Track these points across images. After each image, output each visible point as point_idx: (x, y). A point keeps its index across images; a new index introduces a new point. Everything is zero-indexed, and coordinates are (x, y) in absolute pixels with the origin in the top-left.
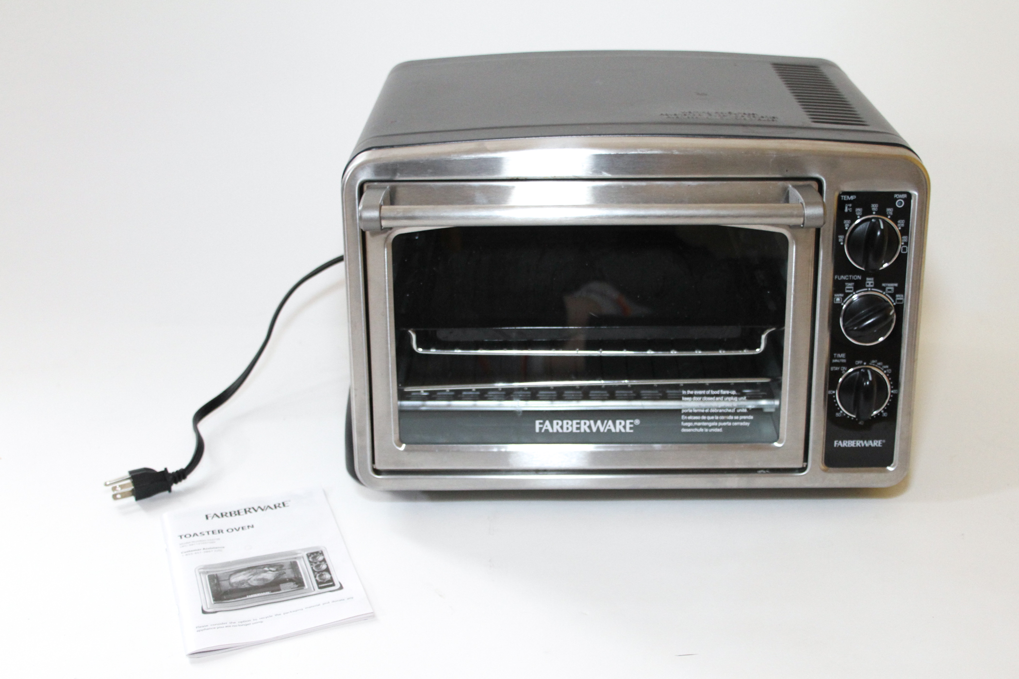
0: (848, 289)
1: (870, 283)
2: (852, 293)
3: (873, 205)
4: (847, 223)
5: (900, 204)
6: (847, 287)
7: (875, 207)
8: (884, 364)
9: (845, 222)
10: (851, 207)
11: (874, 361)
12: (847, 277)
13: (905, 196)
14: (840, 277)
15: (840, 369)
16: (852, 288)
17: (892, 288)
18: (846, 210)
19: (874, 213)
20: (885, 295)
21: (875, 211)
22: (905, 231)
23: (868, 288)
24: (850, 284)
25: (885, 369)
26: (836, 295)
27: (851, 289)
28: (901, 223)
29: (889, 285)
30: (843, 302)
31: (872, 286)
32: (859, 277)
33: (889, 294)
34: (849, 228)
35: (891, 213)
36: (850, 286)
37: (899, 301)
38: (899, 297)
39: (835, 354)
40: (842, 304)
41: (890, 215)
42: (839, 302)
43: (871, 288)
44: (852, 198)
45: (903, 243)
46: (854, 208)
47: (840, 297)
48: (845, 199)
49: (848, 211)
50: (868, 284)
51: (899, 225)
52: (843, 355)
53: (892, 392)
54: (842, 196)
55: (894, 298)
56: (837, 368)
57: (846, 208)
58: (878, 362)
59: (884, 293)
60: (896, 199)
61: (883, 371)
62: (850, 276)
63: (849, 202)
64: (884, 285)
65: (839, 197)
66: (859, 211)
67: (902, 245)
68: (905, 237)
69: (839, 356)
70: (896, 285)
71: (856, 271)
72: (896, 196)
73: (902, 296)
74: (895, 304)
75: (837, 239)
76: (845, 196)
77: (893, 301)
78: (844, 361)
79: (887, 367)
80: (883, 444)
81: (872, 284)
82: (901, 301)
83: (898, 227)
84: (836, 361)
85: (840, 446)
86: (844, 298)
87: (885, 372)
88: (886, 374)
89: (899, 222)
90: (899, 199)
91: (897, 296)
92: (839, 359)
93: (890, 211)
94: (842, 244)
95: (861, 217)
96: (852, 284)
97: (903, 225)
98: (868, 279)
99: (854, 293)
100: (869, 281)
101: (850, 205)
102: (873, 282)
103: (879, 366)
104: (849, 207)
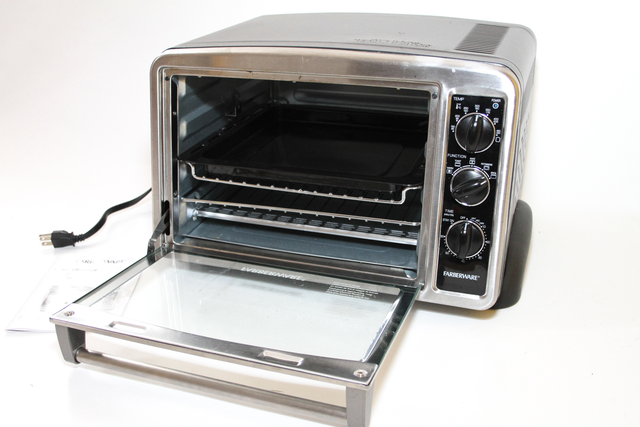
0: (456, 164)
1: (472, 161)
2: (460, 167)
3: (476, 106)
4: (457, 117)
5: (496, 106)
6: (456, 163)
7: (477, 107)
8: (481, 221)
9: (456, 116)
10: (460, 106)
11: (473, 218)
12: (456, 156)
13: (499, 101)
14: (451, 156)
15: (449, 220)
16: (460, 163)
17: (488, 167)
18: (457, 108)
19: (477, 111)
20: (483, 171)
21: (477, 110)
22: (500, 126)
23: (471, 165)
24: (458, 161)
25: (482, 225)
26: (448, 168)
27: (459, 165)
28: (496, 120)
29: (486, 164)
30: (452, 173)
31: (474, 164)
32: (465, 157)
33: (486, 171)
34: (458, 120)
35: (489, 113)
36: (458, 162)
37: (492, 177)
38: (493, 174)
39: (446, 210)
40: (452, 175)
41: (488, 114)
42: (450, 173)
43: (473, 165)
44: (461, 99)
45: (497, 135)
46: (462, 106)
47: (451, 169)
48: (456, 100)
49: (459, 108)
50: (471, 162)
51: (494, 121)
52: (452, 211)
53: (486, 242)
54: (455, 98)
55: (490, 174)
56: (447, 220)
57: (457, 106)
58: (477, 219)
59: (482, 170)
60: (493, 103)
61: (480, 226)
62: (459, 155)
63: (459, 102)
64: (482, 164)
65: (453, 98)
66: (466, 109)
67: (496, 137)
68: (499, 132)
69: (449, 211)
70: (491, 165)
71: (463, 152)
72: (493, 100)
73: (495, 173)
74: (490, 178)
75: (450, 128)
76: (456, 98)
77: (489, 177)
78: (453, 215)
79: (483, 223)
80: (478, 279)
81: (474, 162)
82: (495, 177)
83: (494, 123)
84: (447, 214)
85: (447, 275)
86: (453, 171)
87: (481, 227)
88: (482, 228)
89: (495, 119)
90: (495, 102)
91: (492, 173)
92: (449, 213)
93: (488, 110)
94: (453, 131)
95: (467, 113)
96: (460, 161)
97: (497, 122)
98: (471, 159)
99: (461, 168)
100: (472, 160)
101: (460, 104)
102: (475, 161)
103: (477, 222)
104: (459, 106)
